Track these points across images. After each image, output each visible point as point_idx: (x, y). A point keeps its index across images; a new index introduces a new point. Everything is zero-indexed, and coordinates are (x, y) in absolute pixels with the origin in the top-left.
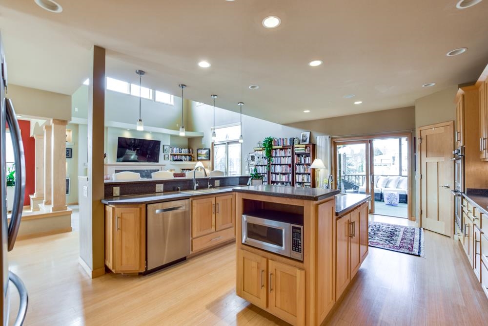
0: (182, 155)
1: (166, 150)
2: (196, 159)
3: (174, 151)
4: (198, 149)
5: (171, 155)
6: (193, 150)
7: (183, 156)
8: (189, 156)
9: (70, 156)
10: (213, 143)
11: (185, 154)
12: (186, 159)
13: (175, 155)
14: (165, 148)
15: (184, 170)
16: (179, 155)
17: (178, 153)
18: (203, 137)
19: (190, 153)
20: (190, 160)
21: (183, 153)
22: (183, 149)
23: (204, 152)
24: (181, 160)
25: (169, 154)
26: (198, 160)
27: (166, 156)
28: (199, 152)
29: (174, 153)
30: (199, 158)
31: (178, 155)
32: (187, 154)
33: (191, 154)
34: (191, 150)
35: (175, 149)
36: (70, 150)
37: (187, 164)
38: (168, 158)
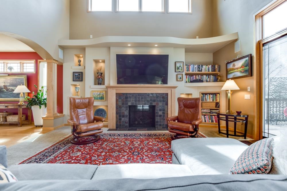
0: (202, 75)
1: (178, 68)
2: (225, 78)
3: (191, 69)
4: (228, 63)
5: (186, 74)
6: (219, 67)
7: (205, 76)
8: (213, 75)
9: (81, 80)
10: (259, 44)
11: (207, 72)
12: (208, 80)
13: (191, 75)
14: (178, 65)
15: (206, 94)
16: (198, 74)
17: (197, 72)
18: (236, 40)
19: (214, 71)
20: (216, 80)
21: (203, 72)
22: (204, 67)
23: (240, 64)
24: (202, 81)
25: (184, 73)
26: (228, 79)
27: (179, 76)
28: (231, 66)
29: (191, 72)
30: (231, 76)
31: (196, 74)
32: (210, 72)
33: (217, 72)
34: (216, 67)
35: (191, 67)
36: (81, 74)
37: (210, 86)
38: (181, 79)
